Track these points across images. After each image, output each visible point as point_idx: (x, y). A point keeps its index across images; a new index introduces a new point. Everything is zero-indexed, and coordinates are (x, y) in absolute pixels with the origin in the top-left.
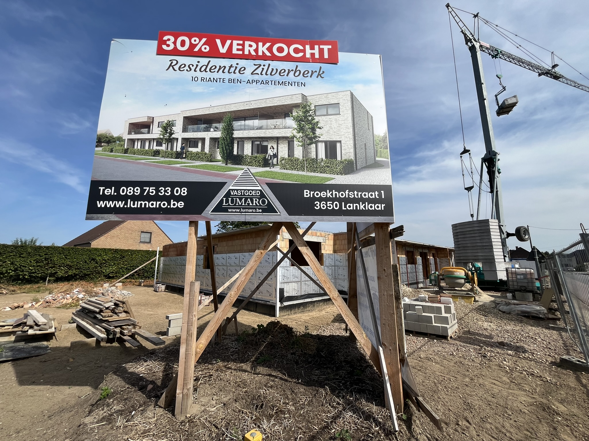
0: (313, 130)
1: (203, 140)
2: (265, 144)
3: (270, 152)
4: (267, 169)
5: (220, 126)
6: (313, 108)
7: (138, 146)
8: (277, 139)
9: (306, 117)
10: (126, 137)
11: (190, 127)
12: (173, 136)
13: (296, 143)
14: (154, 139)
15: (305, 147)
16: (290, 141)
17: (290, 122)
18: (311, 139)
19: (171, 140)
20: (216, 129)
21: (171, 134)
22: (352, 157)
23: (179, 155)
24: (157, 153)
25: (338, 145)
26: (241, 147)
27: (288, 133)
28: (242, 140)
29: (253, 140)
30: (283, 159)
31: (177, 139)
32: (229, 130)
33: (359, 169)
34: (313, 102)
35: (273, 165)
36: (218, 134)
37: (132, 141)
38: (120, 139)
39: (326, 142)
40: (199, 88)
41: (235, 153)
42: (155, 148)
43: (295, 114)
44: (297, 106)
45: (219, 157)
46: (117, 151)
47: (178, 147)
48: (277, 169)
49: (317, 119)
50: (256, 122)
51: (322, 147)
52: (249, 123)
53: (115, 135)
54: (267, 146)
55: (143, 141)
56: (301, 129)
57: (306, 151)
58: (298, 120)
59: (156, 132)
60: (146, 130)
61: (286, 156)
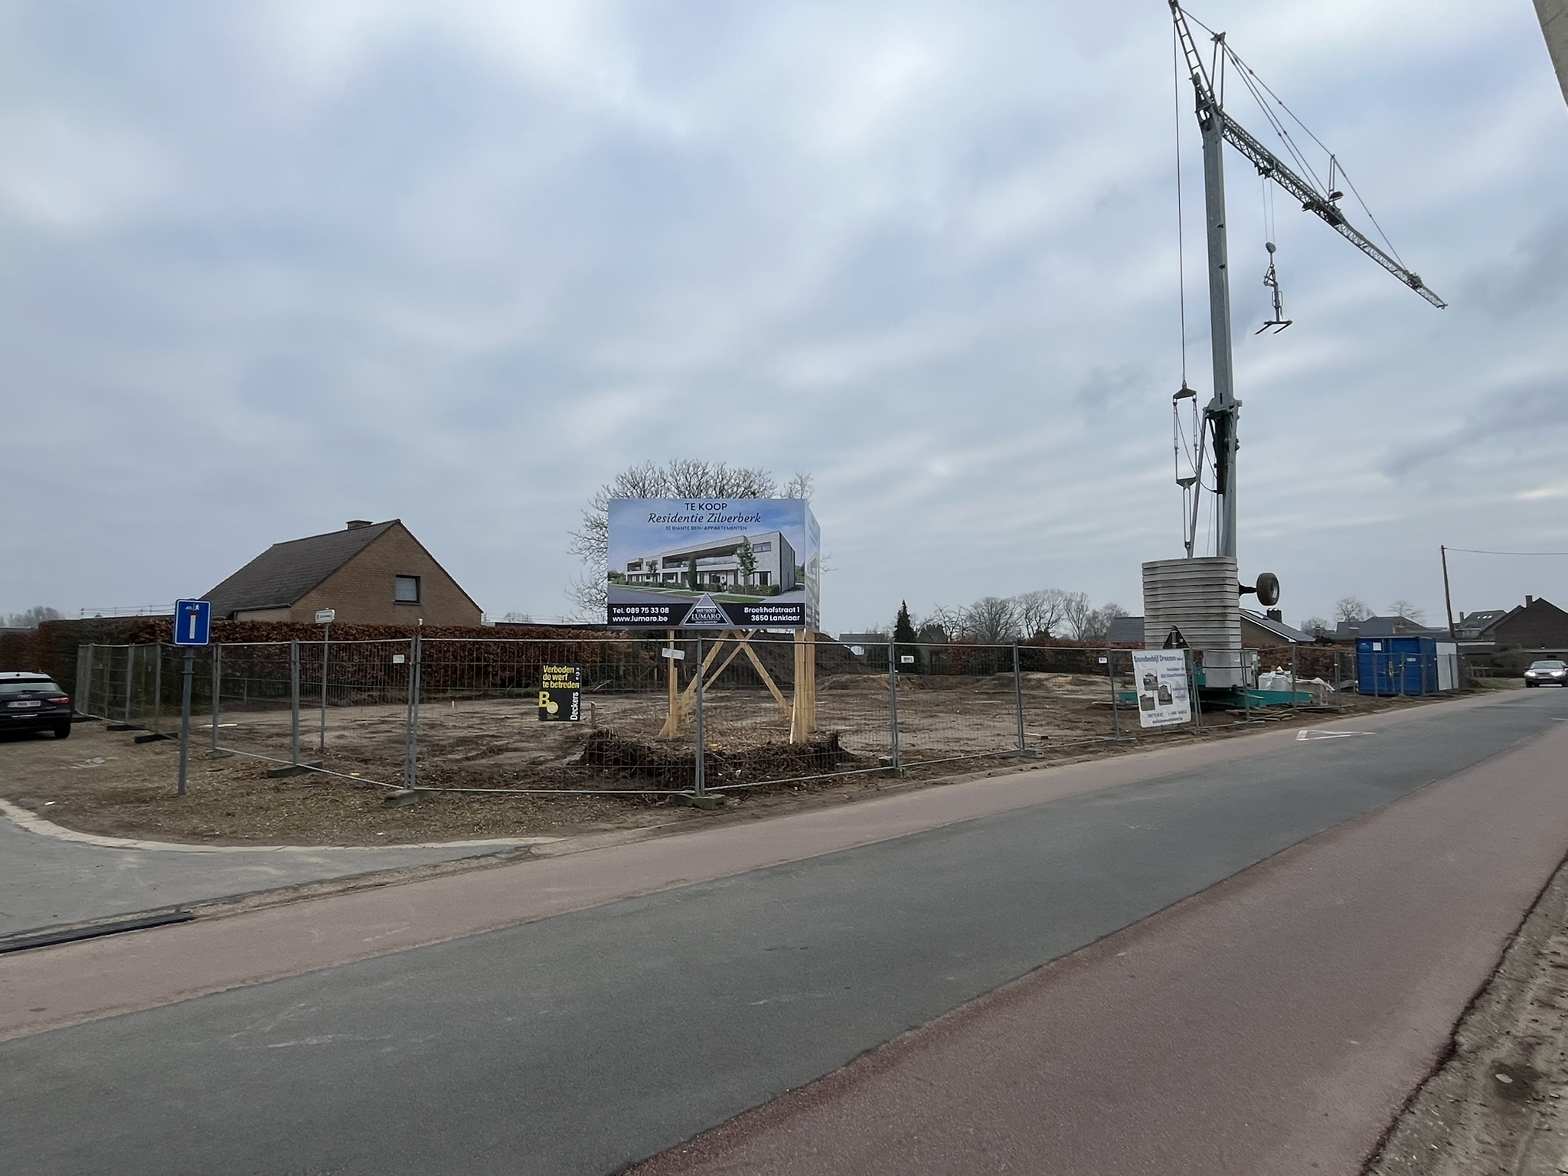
0: (752, 564)
1: (677, 573)
2: (718, 575)
3: (722, 581)
4: (720, 593)
5: (687, 563)
6: (751, 546)
7: (634, 579)
8: (726, 572)
9: (746, 554)
10: (627, 574)
11: (667, 564)
12: (657, 572)
13: (739, 574)
14: (644, 575)
15: (746, 576)
16: (735, 572)
17: (735, 558)
18: (750, 570)
19: (656, 575)
20: (685, 565)
21: (655, 570)
22: (779, 584)
23: (661, 585)
24: (647, 584)
25: (769, 574)
26: (702, 579)
27: (734, 567)
28: (702, 573)
29: (710, 572)
30: (730, 586)
31: (659, 574)
32: (693, 566)
33: (784, 592)
34: (752, 542)
35: (725, 591)
36: (686, 569)
37: (630, 576)
38: (622, 575)
39: (760, 572)
40: (672, 535)
41: (698, 583)
42: (646, 581)
43: (738, 552)
44: (740, 545)
45: (688, 586)
46: (622, 584)
47: (660, 580)
48: (727, 593)
49: (754, 555)
50: (712, 560)
51: (757, 576)
52: (706, 559)
53: (619, 573)
54: (719, 577)
55: (637, 576)
56: (743, 563)
57: (746, 580)
58: (741, 557)
59: (645, 569)
60: (638, 568)
61: (733, 584)
